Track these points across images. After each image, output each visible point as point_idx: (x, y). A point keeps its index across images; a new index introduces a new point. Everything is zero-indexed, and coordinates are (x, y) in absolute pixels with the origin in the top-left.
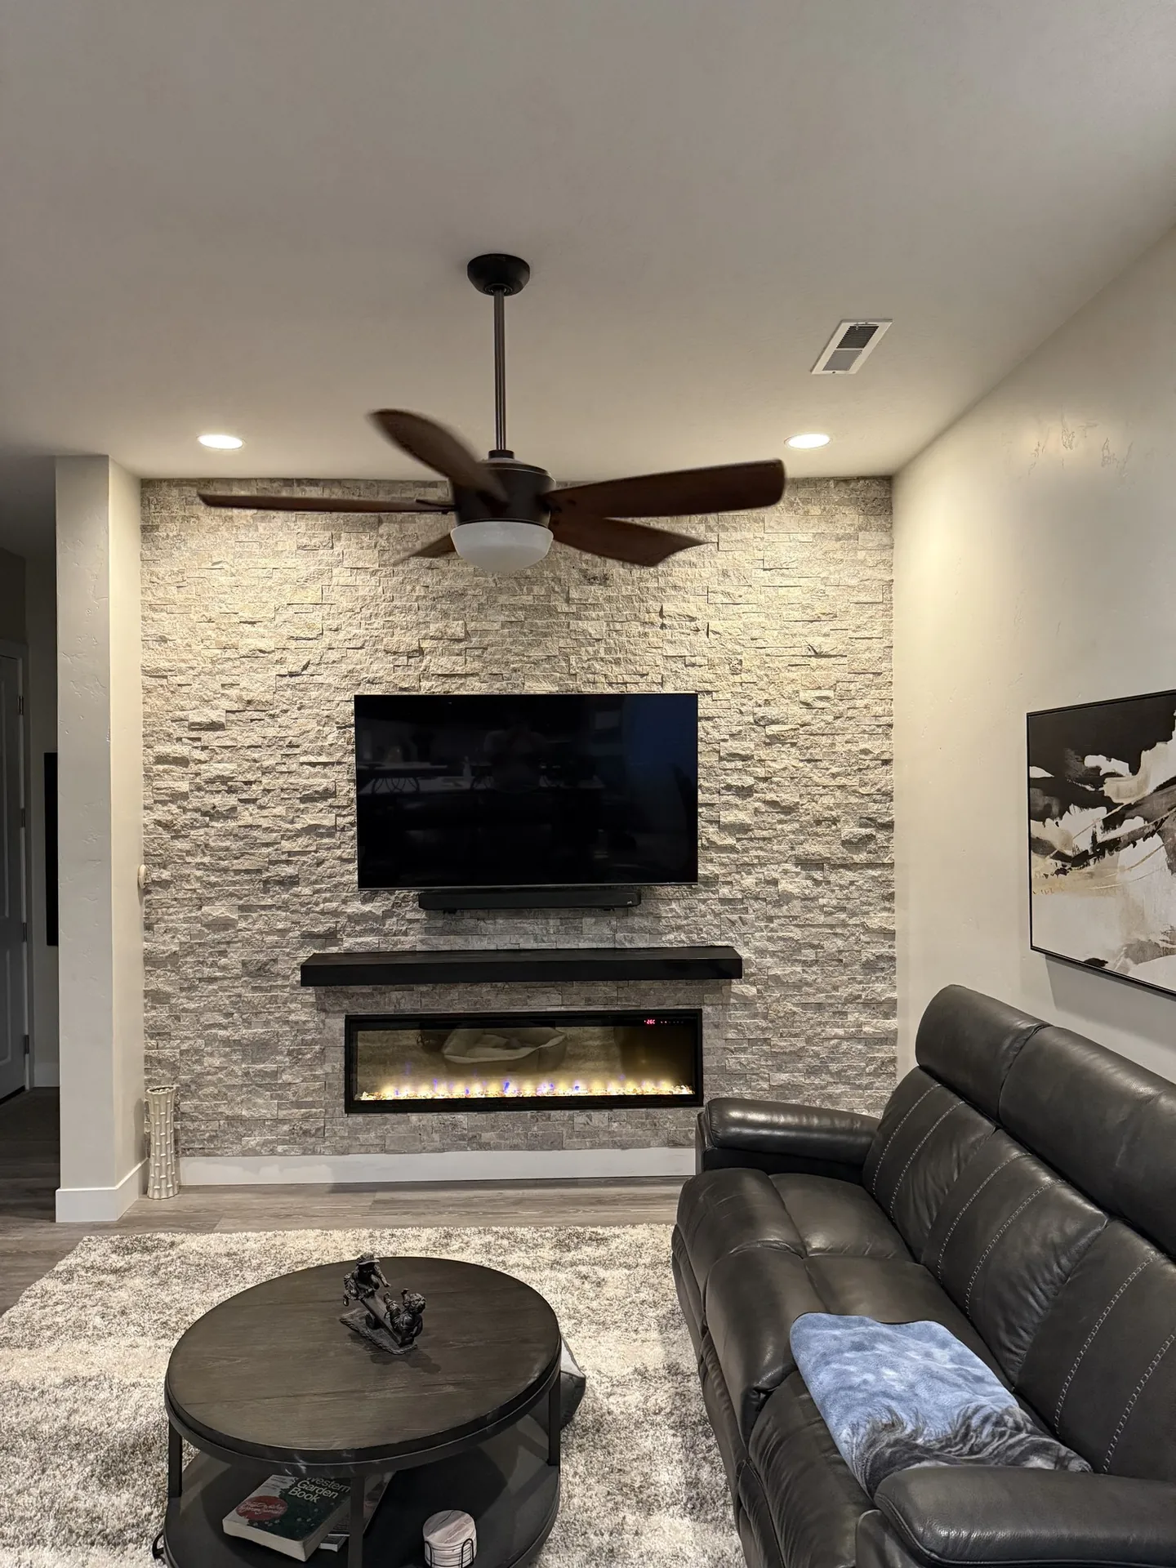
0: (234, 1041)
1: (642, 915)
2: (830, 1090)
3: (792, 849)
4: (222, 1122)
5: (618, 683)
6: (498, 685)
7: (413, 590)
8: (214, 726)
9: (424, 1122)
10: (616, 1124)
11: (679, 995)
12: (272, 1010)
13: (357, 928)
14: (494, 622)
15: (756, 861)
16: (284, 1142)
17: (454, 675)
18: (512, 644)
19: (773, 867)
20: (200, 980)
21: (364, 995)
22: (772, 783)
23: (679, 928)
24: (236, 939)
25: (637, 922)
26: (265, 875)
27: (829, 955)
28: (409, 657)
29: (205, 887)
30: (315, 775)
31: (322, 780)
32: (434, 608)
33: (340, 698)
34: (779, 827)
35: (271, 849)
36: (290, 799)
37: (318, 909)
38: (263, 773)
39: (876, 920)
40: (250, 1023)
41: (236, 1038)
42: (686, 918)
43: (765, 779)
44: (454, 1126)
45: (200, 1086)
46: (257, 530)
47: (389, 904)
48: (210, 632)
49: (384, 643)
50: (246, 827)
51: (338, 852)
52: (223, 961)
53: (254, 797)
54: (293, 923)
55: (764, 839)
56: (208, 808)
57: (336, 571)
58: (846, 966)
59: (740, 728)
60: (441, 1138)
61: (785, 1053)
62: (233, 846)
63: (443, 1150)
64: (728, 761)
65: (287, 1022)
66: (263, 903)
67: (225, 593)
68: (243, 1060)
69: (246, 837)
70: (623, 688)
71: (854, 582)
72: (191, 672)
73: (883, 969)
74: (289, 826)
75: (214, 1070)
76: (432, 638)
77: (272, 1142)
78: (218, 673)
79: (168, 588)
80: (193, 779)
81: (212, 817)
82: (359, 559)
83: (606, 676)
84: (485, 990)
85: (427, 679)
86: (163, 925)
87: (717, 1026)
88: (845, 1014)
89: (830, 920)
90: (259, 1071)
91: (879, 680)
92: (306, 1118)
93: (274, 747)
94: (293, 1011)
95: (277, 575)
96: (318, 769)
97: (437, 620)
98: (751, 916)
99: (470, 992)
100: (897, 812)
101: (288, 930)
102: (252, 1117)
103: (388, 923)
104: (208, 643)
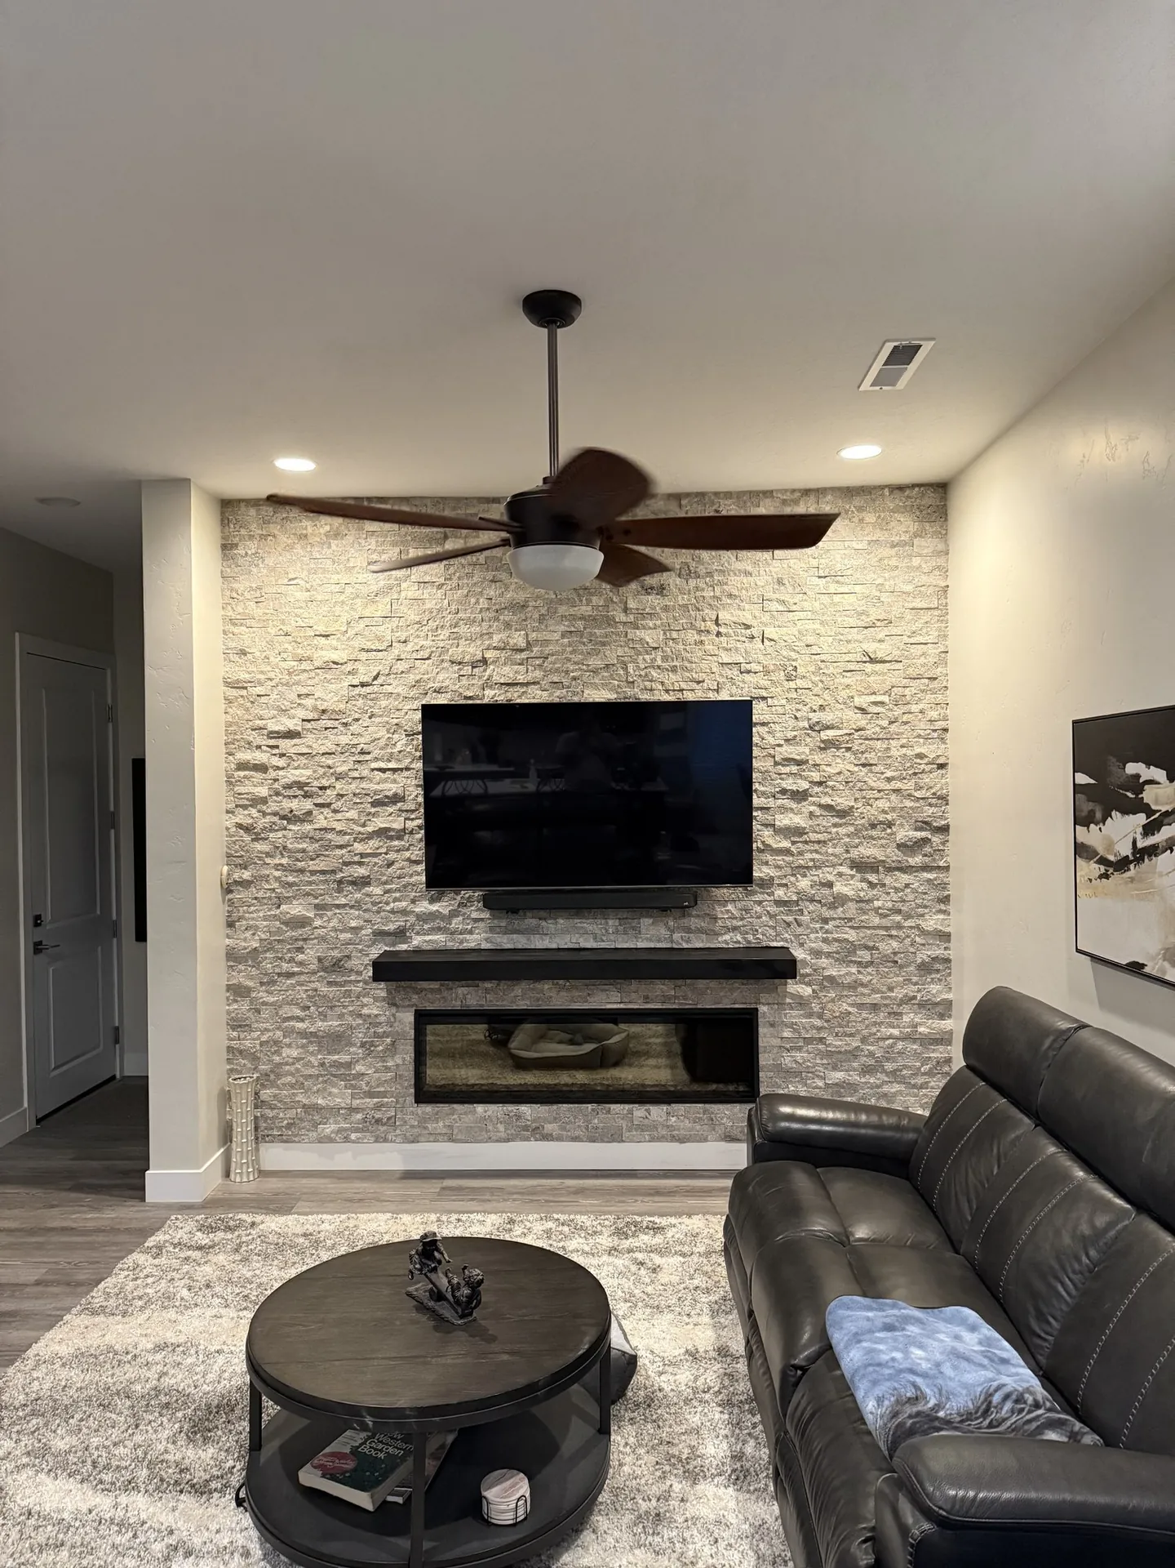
0: (311, 1033)
1: (698, 916)
2: (885, 1089)
3: (847, 852)
4: (299, 1110)
5: (674, 690)
6: (558, 693)
7: (477, 602)
8: (291, 735)
9: (489, 1113)
10: (674, 1119)
11: (735, 994)
12: (346, 1004)
13: (426, 927)
14: (554, 632)
15: (811, 864)
16: (357, 1130)
17: (517, 684)
18: (571, 653)
19: (828, 869)
20: (279, 975)
21: (432, 991)
22: (827, 787)
23: (735, 929)
24: (312, 937)
25: (694, 922)
26: (339, 876)
27: (885, 956)
28: (473, 667)
29: (283, 887)
30: (385, 781)
31: (392, 786)
32: (497, 619)
33: (409, 707)
34: (834, 830)
35: (344, 851)
36: (361, 803)
37: (388, 908)
38: (337, 779)
39: (932, 922)
40: (325, 1016)
41: (312, 1030)
42: (742, 919)
43: (820, 784)
44: (519, 1117)
45: (279, 1076)
46: (330, 547)
47: (455, 903)
48: (286, 646)
49: (450, 653)
50: (321, 830)
51: (407, 854)
52: (301, 957)
53: (328, 801)
54: (365, 921)
55: (819, 842)
56: (286, 812)
57: (404, 585)
58: (901, 967)
59: (795, 733)
60: (506, 1129)
61: (840, 1052)
62: (310, 848)
63: (508, 1140)
64: (783, 765)
65: (360, 1016)
66: (337, 902)
67: (301, 608)
68: (319, 1051)
69: (321, 839)
70: (680, 695)
71: (909, 588)
72: (269, 683)
73: (938, 971)
74: (361, 829)
75: (291, 1060)
76: (495, 648)
77: (346, 1130)
78: (294, 684)
79: (247, 604)
80: (272, 784)
81: (289, 820)
82: (426, 573)
83: (662, 683)
84: (546, 987)
85: (491, 687)
86: (244, 922)
87: (772, 1025)
88: (901, 1014)
89: (885, 922)
90: (334, 1062)
91: (935, 684)
92: (378, 1107)
93: (347, 754)
94: (366, 1005)
95: (349, 590)
96: (388, 774)
97: (500, 631)
98: (805, 918)
99: (533, 989)
100: (953, 815)
101: (360, 928)
102: (328, 1105)
103: (454, 922)
104: (285, 655)
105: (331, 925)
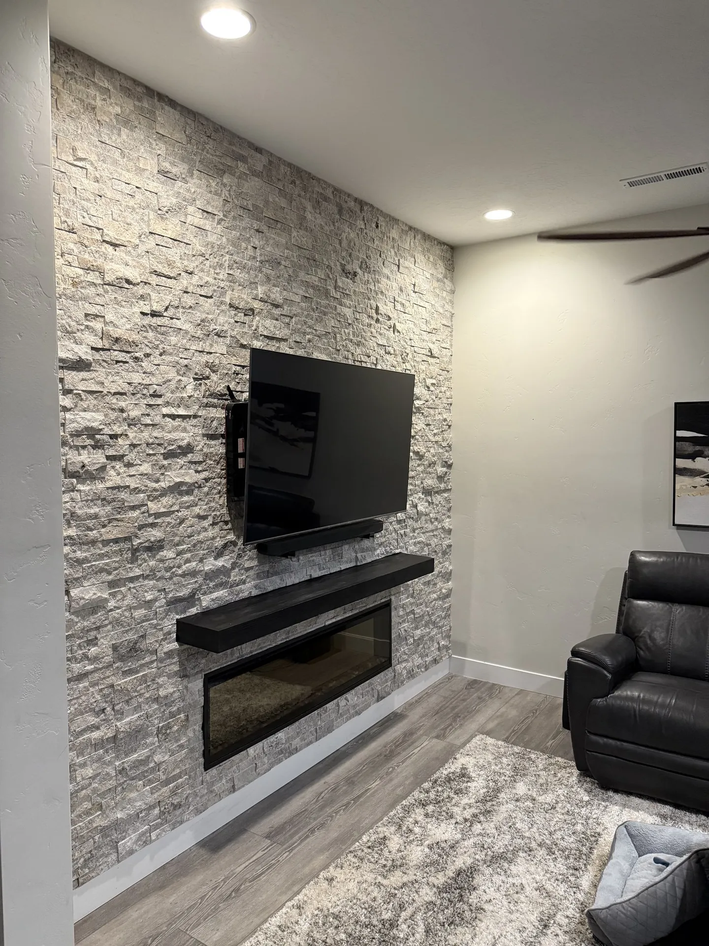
0: (108, 739)
3: (422, 483)
5: (358, 360)
7: (247, 248)
8: (80, 365)
9: (258, 750)
12: (143, 691)
13: (211, 585)
14: (297, 294)
15: (410, 492)
16: (156, 827)
17: (274, 338)
18: (307, 317)
19: (415, 495)
22: (416, 438)
23: (382, 544)
24: (107, 622)
25: (366, 543)
26: (136, 542)
28: (245, 315)
29: (72, 566)
30: (175, 429)
31: (182, 435)
32: (260, 271)
34: (418, 468)
35: (137, 513)
36: (154, 455)
37: (180, 572)
38: (130, 425)
39: (447, 524)
40: (122, 714)
41: (110, 735)
42: (385, 536)
44: (277, 744)
46: (119, 134)
47: (234, 555)
48: (71, 246)
49: (228, 296)
50: (113, 488)
51: (197, 510)
52: (94, 650)
53: (121, 453)
54: (159, 591)
55: (413, 477)
56: (77, 468)
57: (191, 210)
60: (269, 759)
61: (418, 617)
62: (102, 513)
63: (269, 769)
65: (156, 700)
66: (131, 575)
67: (88, 200)
68: (117, 757)
69: (114, 500)
71: (442, 311)
73: (448, 553)
74: (155, 485)
75: (87, 782)
76: (260, 299)
77: (143, 834)
78: (81, 299)
81: (79, 478)
82: (208, 203)
83: (353, 354)
85: (257, 339)
87: (395, 608)
90: (133, 763)
91: (449, 375)
92: (174, 793)
93: (139, 396)
94: (161, 686)
95: (139, 196)
96: (178, 422)
97: (263, 283)
98: (408, 530)
100: (453, 457)
101: (155, 600)
102: (128, 815)
103: (232, 574)
104: (70, 258)
105: (126, 603)
